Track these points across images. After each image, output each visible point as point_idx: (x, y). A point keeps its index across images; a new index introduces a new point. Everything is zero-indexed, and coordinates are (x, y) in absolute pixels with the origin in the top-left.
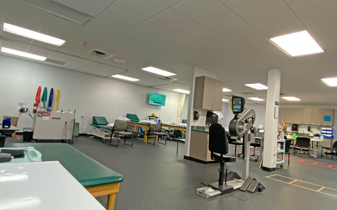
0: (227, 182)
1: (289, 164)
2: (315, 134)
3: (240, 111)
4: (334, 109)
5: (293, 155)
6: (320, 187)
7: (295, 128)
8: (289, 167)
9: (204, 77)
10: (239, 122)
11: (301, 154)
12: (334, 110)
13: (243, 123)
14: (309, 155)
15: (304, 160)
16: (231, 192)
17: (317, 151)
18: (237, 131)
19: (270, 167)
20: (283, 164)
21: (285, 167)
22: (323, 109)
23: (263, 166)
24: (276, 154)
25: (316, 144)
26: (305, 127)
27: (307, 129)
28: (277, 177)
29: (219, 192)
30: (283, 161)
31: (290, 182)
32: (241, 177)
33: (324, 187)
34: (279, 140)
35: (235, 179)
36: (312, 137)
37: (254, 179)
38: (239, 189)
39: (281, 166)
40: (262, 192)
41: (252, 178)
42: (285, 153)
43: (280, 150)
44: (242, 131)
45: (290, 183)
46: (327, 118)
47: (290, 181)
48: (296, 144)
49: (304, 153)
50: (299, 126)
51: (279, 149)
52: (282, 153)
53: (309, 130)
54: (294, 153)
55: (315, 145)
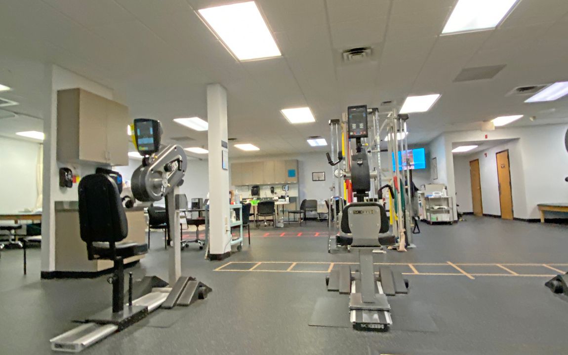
0: (133, 302)
1: (249, 243)
2: (280, 196)
3: (153, 148)
4: (298, 159)
5: (255, 229)
6: (291, 264)
7: (255, 191)
8: (249, 247)
9: (77, 91)
10: (152, 170)
11: (265, 226)
12: (297, 161)
13: (160, 173)
14: (275, 226)
15: (268, 234)
16: (143, 318)
17: (284, 219)
18: (149, 189)
19: (221, 251)
20: (241, 242)
21: (244, 248)
22: (286, 162)
23: (211, 252)
24: (229, 229)
25: (281, 209)
26: (268, 188)
27: (270, 192)
28: (233, 266)
29: (112, 328)
30: (241, 239)
31: (252, 267)
32: (167, 281)
33: (295, 263)
34: (232, 205)
35: (154, 289)
36: (277, 200)
37: (190, 279)
38: (160, 307)
39: (239, 247)
40: (206, 299)
41: (186, 278)
42: (244, 227)
43: (235, 223)
44: (159, 189)
45: (251, 270)
46: (291, 174)
47: (250, 266)
48: (258, 212)
49: (269, 225)
50: (261, 187)
51: (234, 220)
52: (239, 227)
53: (272, 192)
54: (257, 226)
55: (281, 211)
